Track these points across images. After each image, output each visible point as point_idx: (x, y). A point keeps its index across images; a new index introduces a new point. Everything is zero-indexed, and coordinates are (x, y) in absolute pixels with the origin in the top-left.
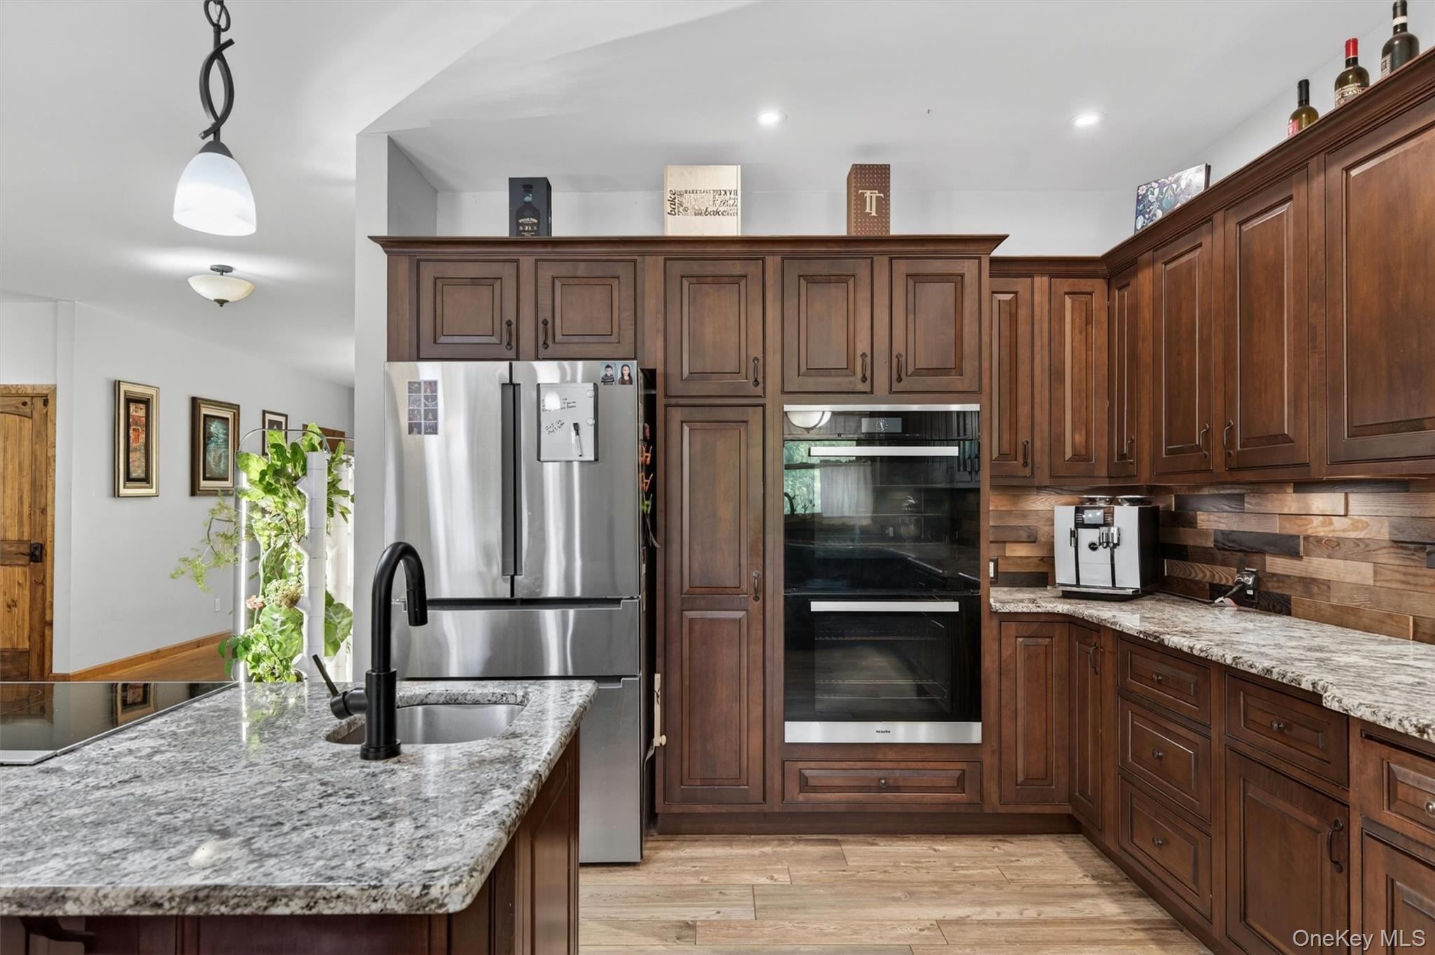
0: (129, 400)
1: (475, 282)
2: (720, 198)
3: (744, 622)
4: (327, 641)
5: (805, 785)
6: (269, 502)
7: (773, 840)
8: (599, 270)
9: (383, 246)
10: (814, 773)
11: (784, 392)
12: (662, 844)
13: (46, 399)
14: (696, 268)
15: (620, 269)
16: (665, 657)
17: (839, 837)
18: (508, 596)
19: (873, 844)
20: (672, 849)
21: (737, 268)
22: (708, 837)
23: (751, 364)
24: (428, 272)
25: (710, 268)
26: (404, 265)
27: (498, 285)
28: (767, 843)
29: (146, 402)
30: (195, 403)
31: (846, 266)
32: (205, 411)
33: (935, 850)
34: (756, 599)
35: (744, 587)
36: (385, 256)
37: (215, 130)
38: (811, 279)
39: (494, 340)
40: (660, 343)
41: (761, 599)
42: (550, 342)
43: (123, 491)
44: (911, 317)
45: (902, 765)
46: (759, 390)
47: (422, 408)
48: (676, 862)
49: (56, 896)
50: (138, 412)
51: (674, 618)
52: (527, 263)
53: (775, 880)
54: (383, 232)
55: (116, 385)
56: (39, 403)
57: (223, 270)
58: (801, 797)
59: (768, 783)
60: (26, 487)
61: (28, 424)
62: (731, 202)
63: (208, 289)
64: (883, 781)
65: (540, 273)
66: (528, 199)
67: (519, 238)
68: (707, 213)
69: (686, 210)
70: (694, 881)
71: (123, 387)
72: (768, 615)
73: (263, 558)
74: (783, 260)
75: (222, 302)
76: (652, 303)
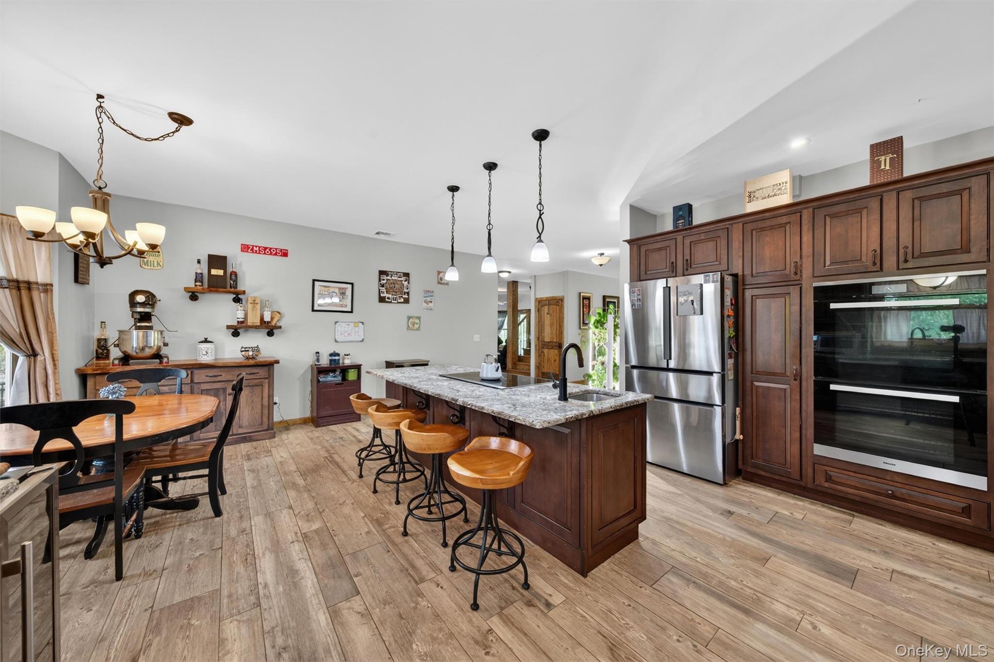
0: (584, 298)
1: (660, 249)
2: (776, 188)
3: (788, 391)
4: (614, 378)
5: (829, 479)
6: (597, 331)
7: (807, 501)
8: (711, 235)
9: (628, 243)
10: (834, 473)
11: (814, 277)
12: (741, 483)
13: (562, 300)
14: (760, 224)
15: (720, 233)
16: (743, 400)
17: (856, 514)
18: (666, 367)
19: (881, 525)
20: (745, 486)
21: (784, 220)
22: (768, 488)
23: (793, 265)
24: (643, 250)
25: (768, 223)
26: (635, 248)
27: (668, 249)
28: (802, 501)
29: (589, 299)
30: (604, 297)
31: (862, 203)
32: (608, 300)
33: (934, 544)
34: (795, 380)
35: (788, 373)
36: (629, 246)
37: (540, 237)
38: (833, 216)
39: (667, 270)
40: (741, 261)
41: (799, 379)
42: (689, 268)
43: (582, 327)
44: (917, 224)
45: (907, 487)
46: (798, 277)
47: (636, 299)
48: (743, 491)
49: (483, 408)
50: (586, 302)
51: (748, 384)
52: (680, 238)
53: (794, 515)
54: (628, 238)
55: (580, 294)
56: (560, 301)
57: (602, 254)
58: (826, 485)
59: (804, 472)
60: (558, 327)
61: (558, 308)
62: (783, 188)
63: (597, 262)
64: (890, 492)
65: (685, 241)
66: (680, 213)
67: (677, 229)
68: (769, 196)
69: (757, 198)
70: (747, 500)
71: (582, 294)
72: (804, 389)
73: (597, 349)
74: (814, 209)
75: (601, 265)
76: (736, 245)
